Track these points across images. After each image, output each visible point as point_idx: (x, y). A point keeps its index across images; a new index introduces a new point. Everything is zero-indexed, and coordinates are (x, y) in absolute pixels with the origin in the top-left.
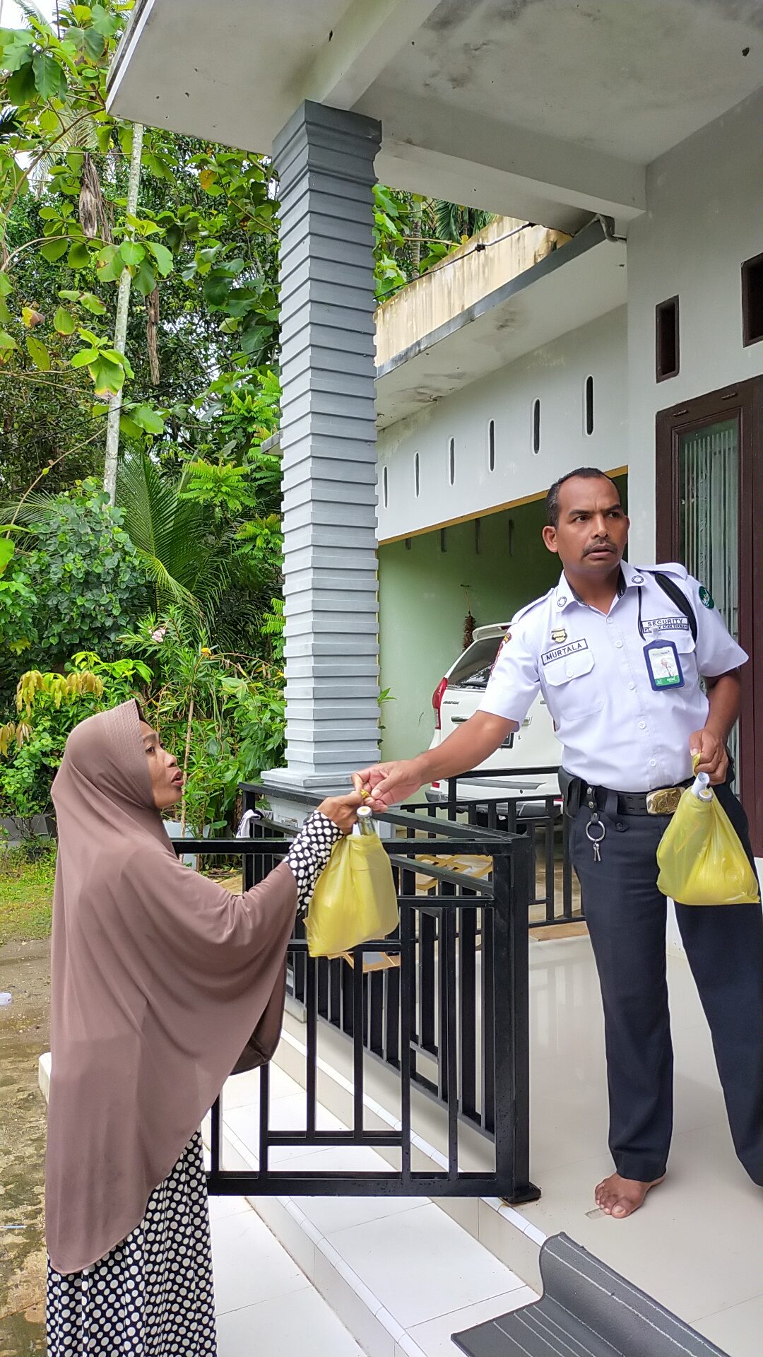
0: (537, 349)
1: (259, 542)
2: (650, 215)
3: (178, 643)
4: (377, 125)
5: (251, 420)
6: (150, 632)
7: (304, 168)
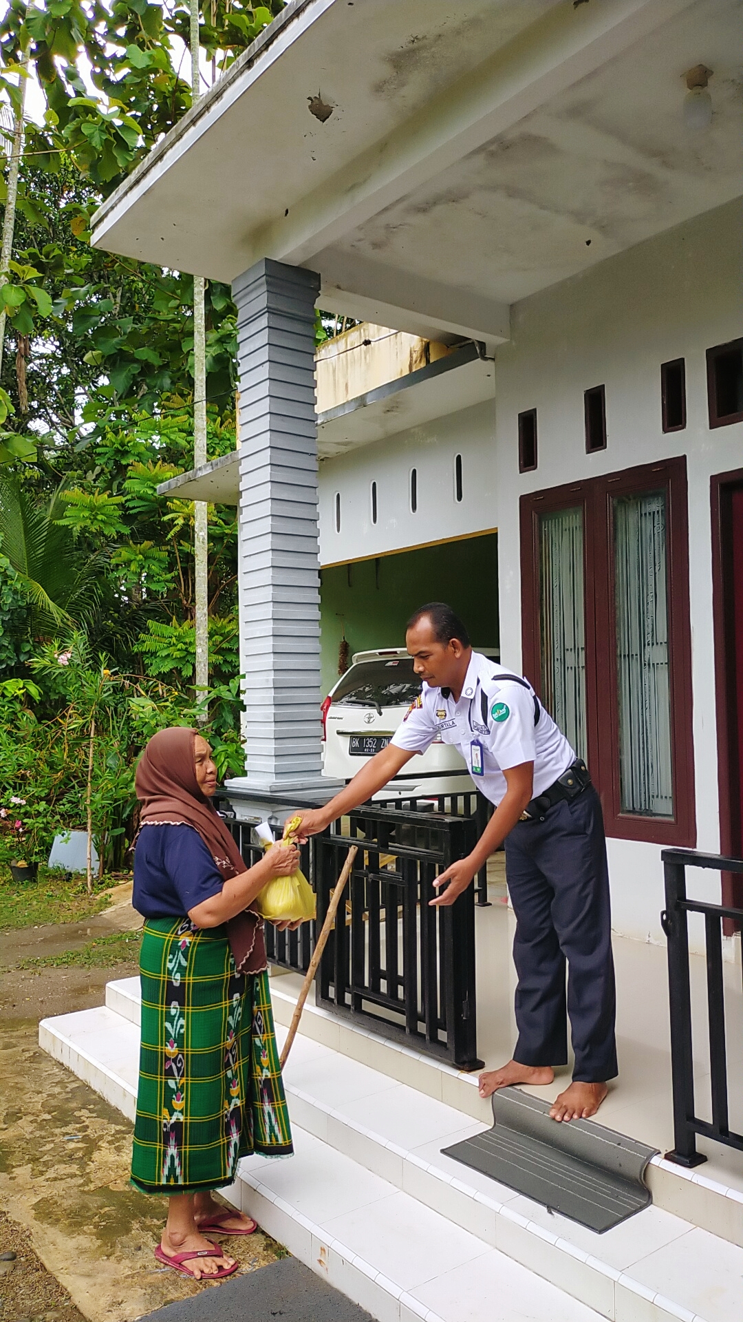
0: (414, 427)
1: (133, 567)
2: (514, 344)
3: (80, 667)
4: (317, 277)
5: (125, 453)
6: (56, 656)
7: (264, 309)
